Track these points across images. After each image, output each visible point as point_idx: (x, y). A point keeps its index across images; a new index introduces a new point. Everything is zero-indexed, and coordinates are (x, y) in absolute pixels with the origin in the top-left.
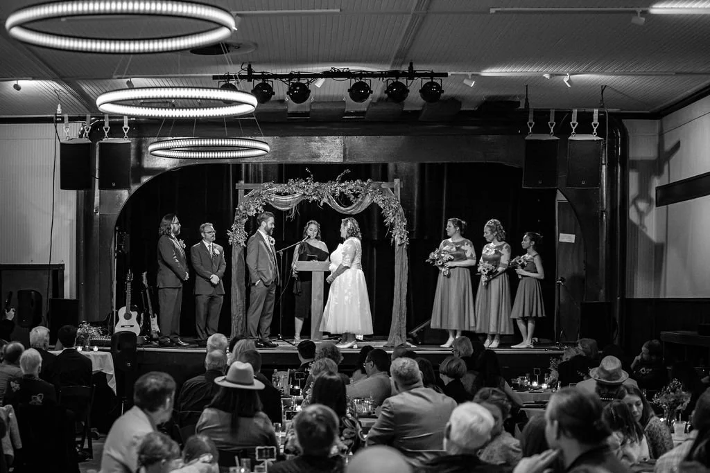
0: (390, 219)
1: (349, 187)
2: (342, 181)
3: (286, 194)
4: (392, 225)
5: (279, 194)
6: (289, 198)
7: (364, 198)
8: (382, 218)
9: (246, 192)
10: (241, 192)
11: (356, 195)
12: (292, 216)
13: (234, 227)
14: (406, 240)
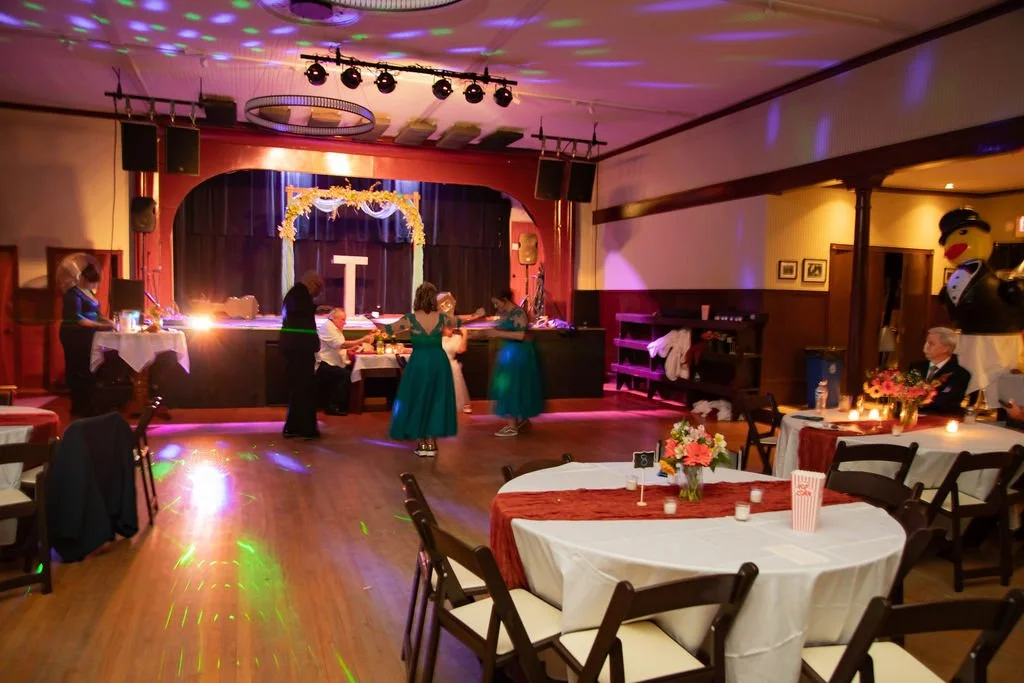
0: (409, 225)
1: (379, 196)
2: (374, 191)
3: (328, 198)
4: (412, 229)
5: (322, 198)
6: (330, 202)
7: (390, 205)
8: (403, 223)
9: (295, 194)
10: (290, 195)
11: (385, 203)
12: (334, 217)
13: (284, 223)
14: (423, 241)
